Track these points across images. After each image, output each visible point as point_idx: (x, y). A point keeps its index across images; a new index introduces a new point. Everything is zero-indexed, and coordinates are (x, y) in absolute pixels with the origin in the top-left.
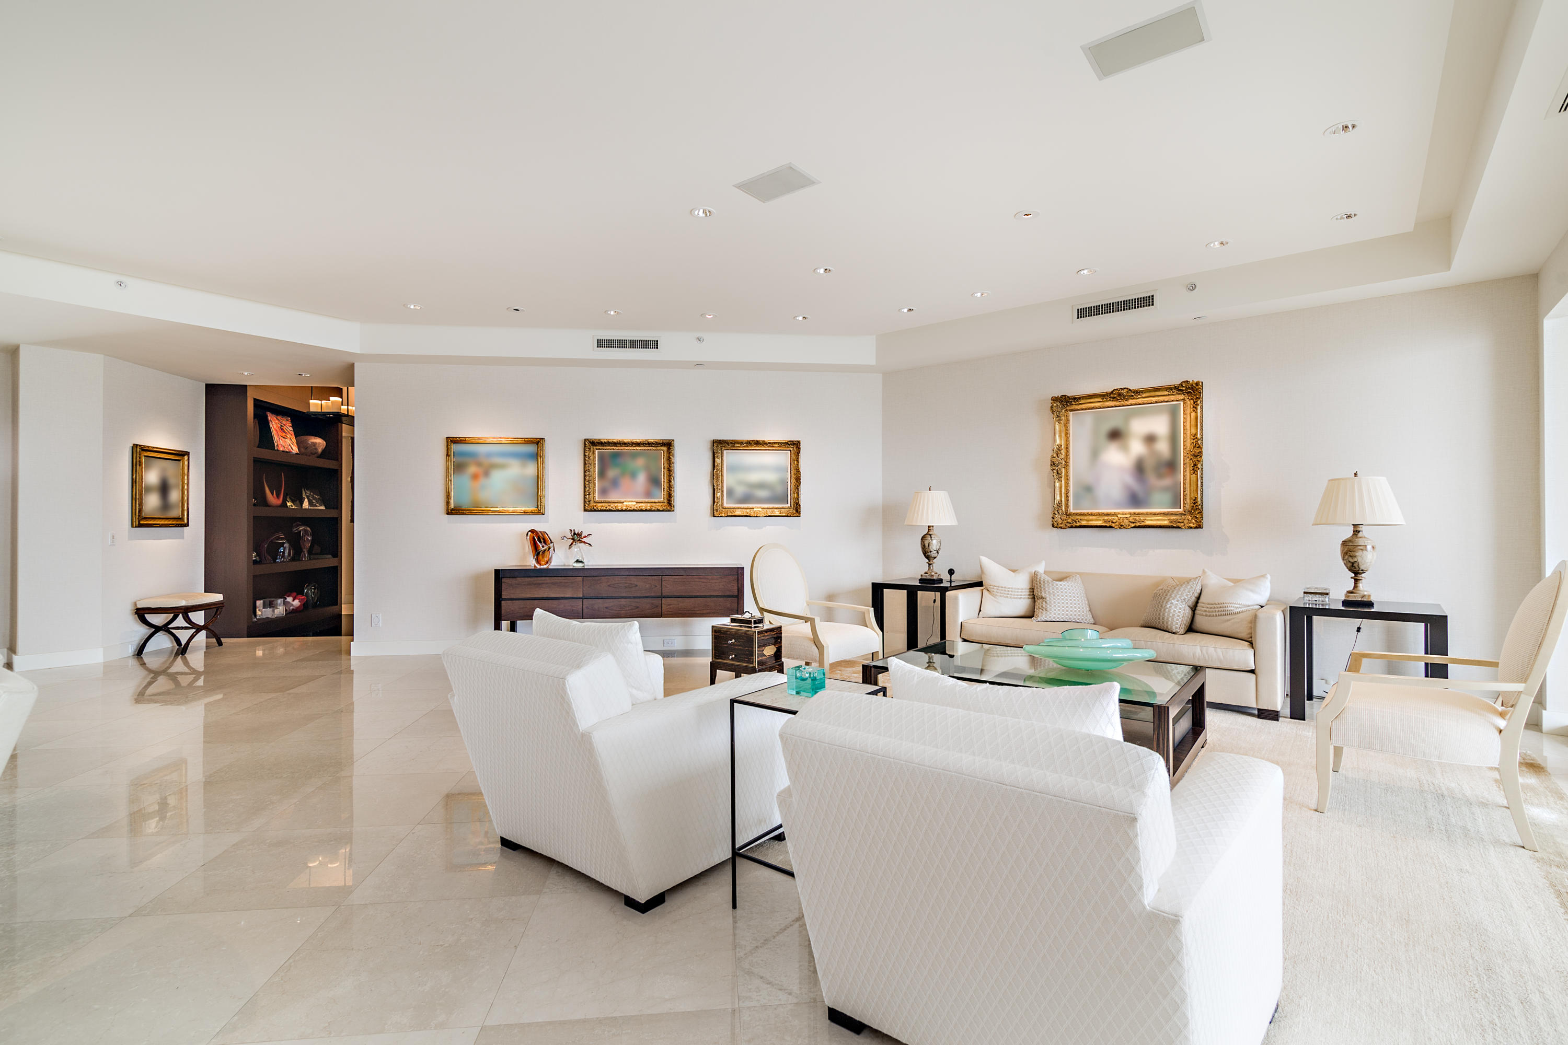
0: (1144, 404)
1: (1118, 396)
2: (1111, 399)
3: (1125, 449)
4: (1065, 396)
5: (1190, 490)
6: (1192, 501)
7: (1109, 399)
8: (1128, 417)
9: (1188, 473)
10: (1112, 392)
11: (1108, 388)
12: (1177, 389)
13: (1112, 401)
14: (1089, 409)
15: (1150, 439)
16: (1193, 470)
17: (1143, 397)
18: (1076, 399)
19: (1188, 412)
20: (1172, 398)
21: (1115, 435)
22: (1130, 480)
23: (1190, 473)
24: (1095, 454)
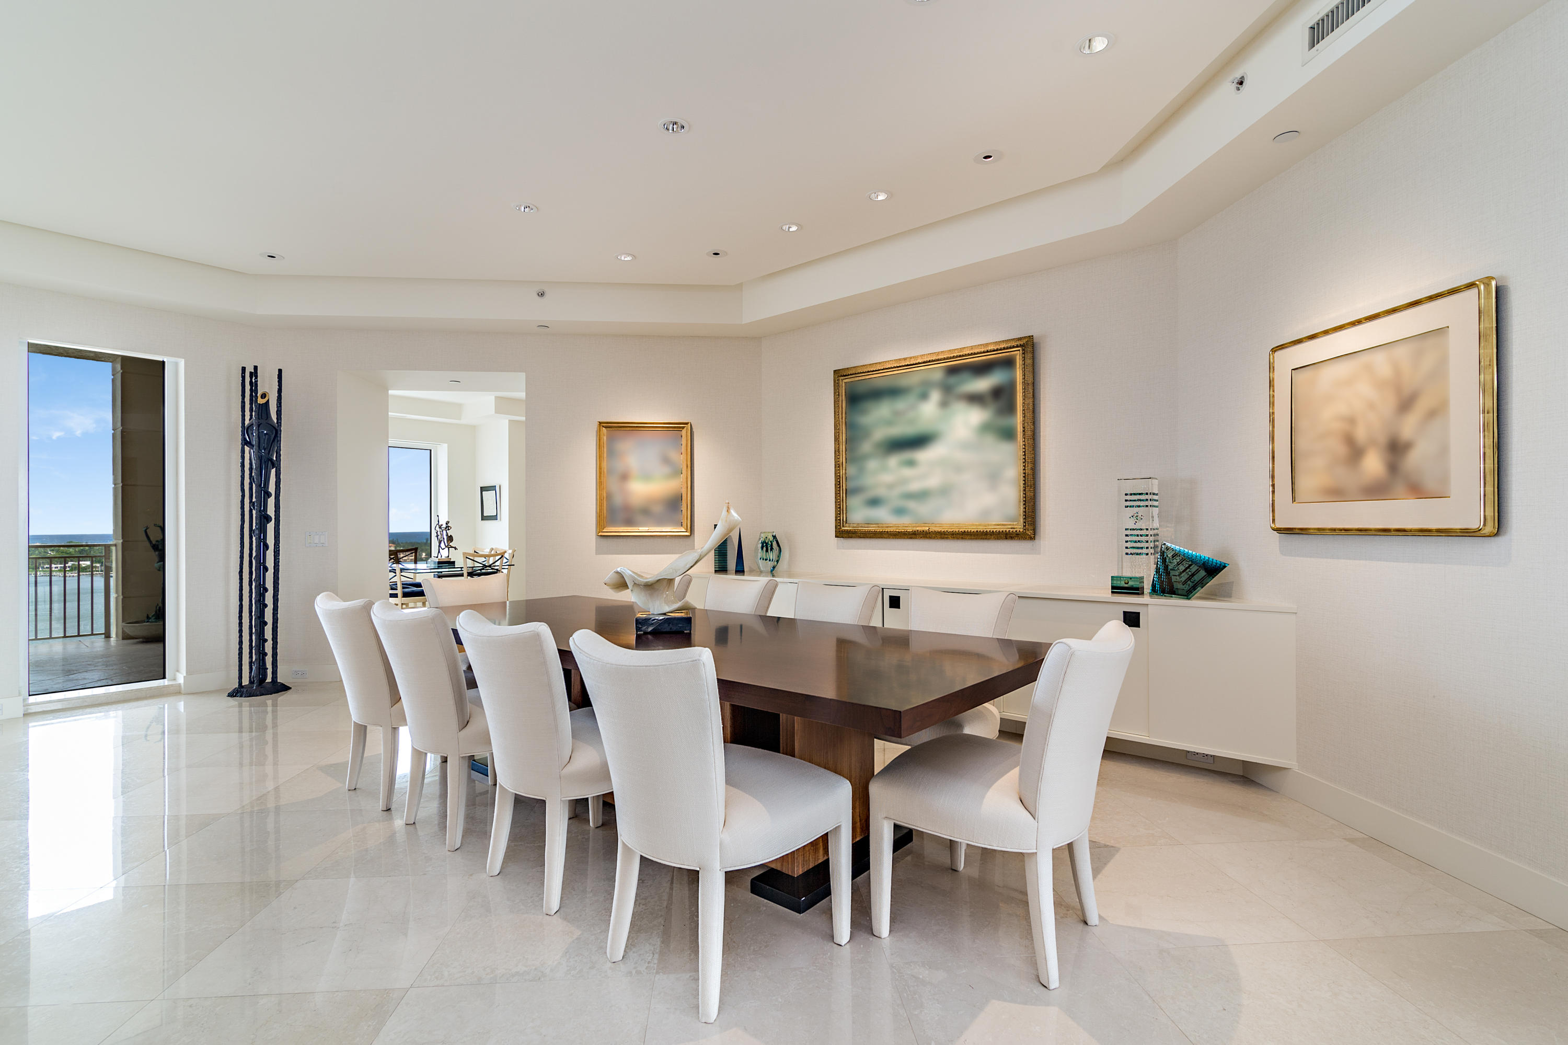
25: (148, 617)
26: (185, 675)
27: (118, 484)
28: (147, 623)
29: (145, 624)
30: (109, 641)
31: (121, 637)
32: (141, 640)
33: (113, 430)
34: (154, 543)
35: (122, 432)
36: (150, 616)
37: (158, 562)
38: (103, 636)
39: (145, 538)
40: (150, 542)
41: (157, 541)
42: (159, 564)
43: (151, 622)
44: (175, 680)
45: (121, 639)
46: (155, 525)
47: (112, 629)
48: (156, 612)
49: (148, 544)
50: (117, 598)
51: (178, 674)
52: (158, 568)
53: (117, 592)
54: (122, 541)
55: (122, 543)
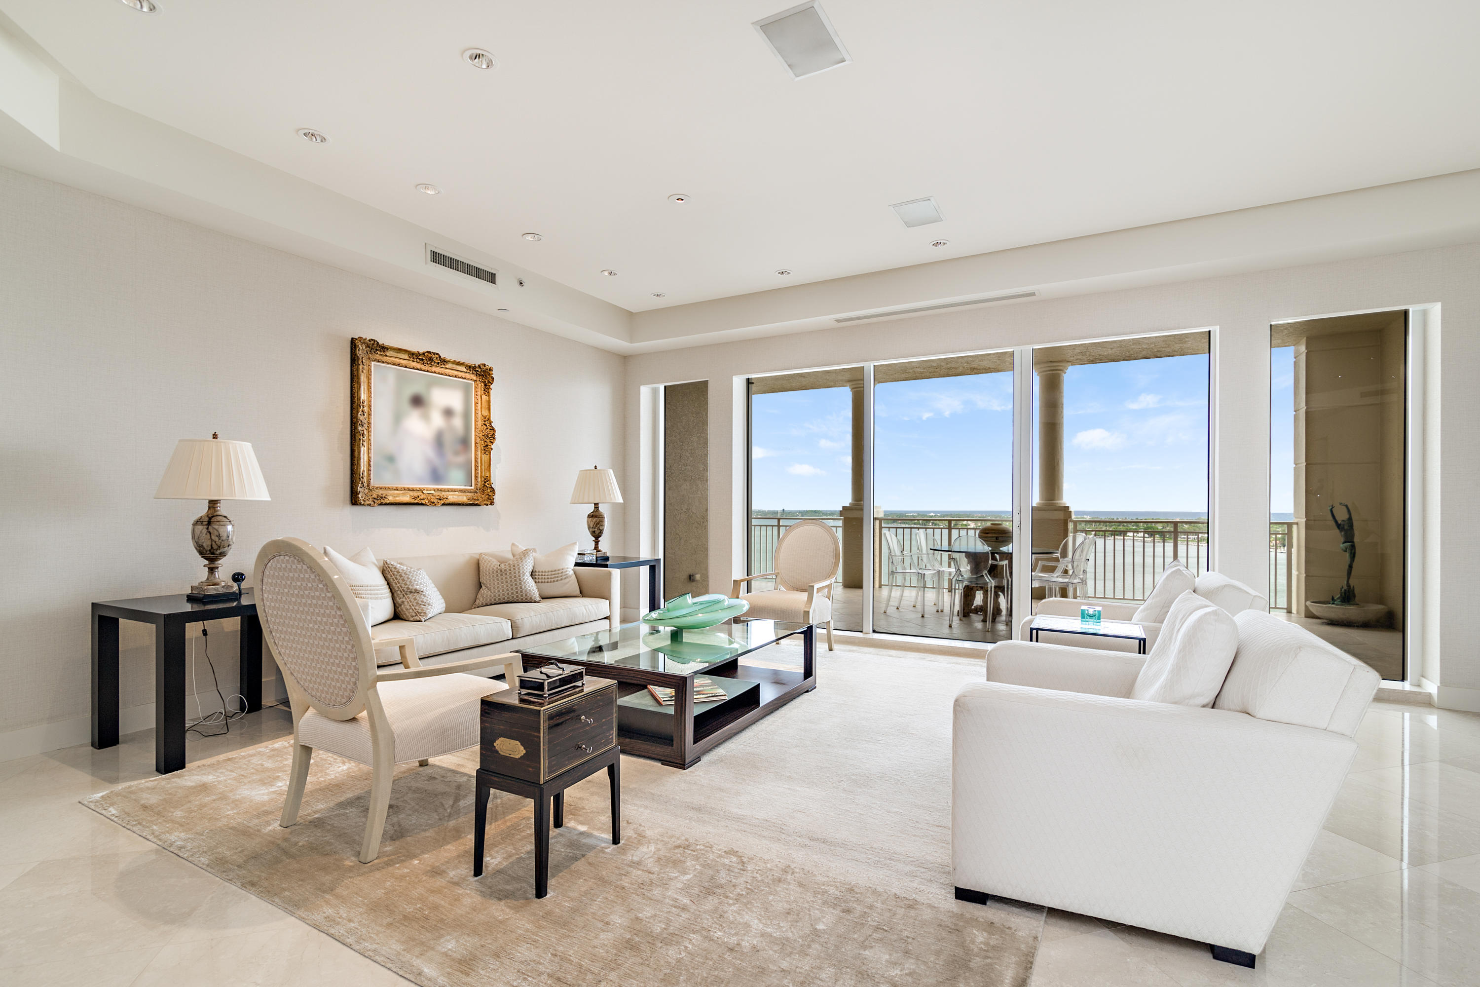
0: (446, 375)
1: (429, 359)
2: (418, 361)
3: (426, 418)
4: (374, 341)
5: (481, 469)
6: (483, 479)
7: (415, 360)
8: (431, 384)
9: (479, 453)
10: (424, 354)
11: (420, 347)
12: (472, 368)
13: (419, 363)
14: (394, 364)
15: (448, 413)
16: (484, 450)
17: (446, 368)
18: (384, 348)
19: (479, 393)
20: (468, 376)
21: (417, 401)
22: (431, 453)
23: (481, 452)
24: (398, 419)
25: (1333, 599)
26: (1439, 685)
27: (1302, 463)
28: (1333, 605)
29: (1330, 605)
30: (1291, 616)
31: (1303, 615)
32: (1326, 621)
33: (1295, 411)
34: (1339, 522)
35: (1307, 413)
36: (1335, 599)
37: (1343, 543)
38: (1285, 611)
39: (1330, 517)
40: (1336, 522)
41: (1343, 521)
42: (1345, 544)
43: (1337, 605)
44: (1419, 686)
45: (1304, 616)
46: (1341, 504)
47: (1293, 605)
48: (1341, 595)
49: (1333, 523)
50: (1298, 576)
51: (1424, 680)
52: (1344, 549)
53: (1298, 569)
54: (1305, 519)
55: (1306, 521)
